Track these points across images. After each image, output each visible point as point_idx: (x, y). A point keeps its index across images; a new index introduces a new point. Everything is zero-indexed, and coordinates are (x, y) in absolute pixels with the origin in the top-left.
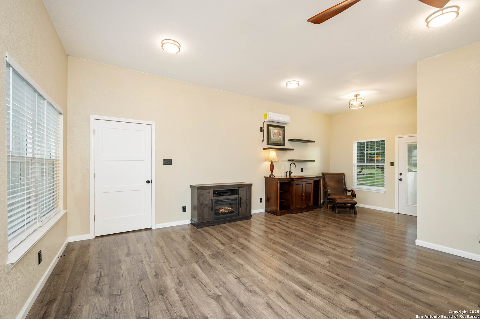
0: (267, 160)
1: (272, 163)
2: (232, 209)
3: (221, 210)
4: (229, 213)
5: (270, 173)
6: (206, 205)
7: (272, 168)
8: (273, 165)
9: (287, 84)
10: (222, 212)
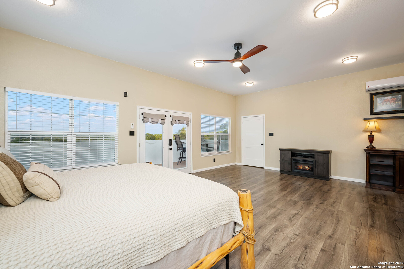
0: (365, 131)
1: (371, 133)
2: (310, 169)
3: (300, 167)
4: (306, 170)
5: (368, 144)
6: (286, 161)
7: (371, 139)
8: (374, 136)
9: (344, 60)
10: (300, 168)
